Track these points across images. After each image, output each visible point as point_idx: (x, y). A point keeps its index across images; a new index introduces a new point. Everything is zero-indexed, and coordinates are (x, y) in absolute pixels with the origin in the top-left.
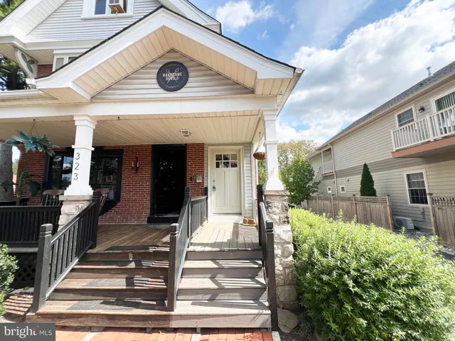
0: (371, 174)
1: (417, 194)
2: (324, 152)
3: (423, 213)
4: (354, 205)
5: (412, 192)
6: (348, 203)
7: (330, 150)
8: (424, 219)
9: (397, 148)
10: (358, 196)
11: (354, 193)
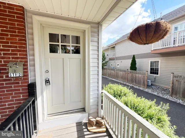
0: (136, 60)
1: (153, 70)
2: (111, 48)
3: (155, 78)
4: (127, 74)
5: (151, 69)
6: (124, 73)
7: (114, 47)
8: (155, 80)
9: (155, 49)
10: (129, 70)
11: (128, 69)
